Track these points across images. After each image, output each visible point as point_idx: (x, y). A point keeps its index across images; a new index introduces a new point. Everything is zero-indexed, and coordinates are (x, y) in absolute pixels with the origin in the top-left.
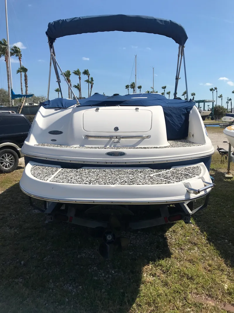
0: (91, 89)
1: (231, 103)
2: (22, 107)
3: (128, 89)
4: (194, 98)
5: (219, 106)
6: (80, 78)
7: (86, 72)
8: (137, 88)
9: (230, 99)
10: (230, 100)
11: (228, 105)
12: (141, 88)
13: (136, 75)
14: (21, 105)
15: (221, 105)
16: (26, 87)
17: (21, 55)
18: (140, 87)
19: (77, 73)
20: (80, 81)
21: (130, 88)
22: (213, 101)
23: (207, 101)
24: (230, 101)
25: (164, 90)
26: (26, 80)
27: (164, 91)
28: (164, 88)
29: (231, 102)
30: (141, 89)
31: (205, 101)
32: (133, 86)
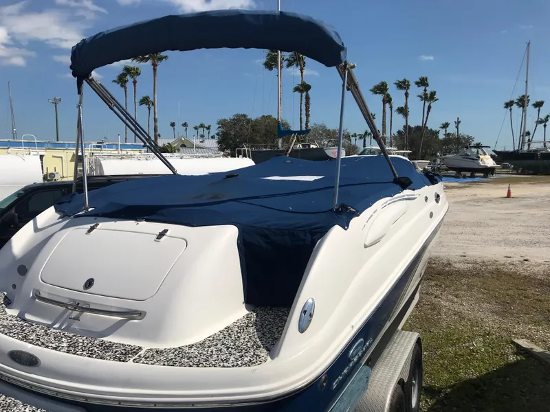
0: (428, 114)
2: (290, 151)
3: (511, 109)
6: (407, 94)
7: (422, 83)
8: (532, 107)
12: (542, 106)
13: (526, 82)
14: (289, 148)
16: (308, 116)
17: (304, 63)
18: (539, 105)
19: (403, 85)
20: (406, 99)
21: (515, 107)
26: (307, 104)
30: (541, 108)
32: (522, 102)
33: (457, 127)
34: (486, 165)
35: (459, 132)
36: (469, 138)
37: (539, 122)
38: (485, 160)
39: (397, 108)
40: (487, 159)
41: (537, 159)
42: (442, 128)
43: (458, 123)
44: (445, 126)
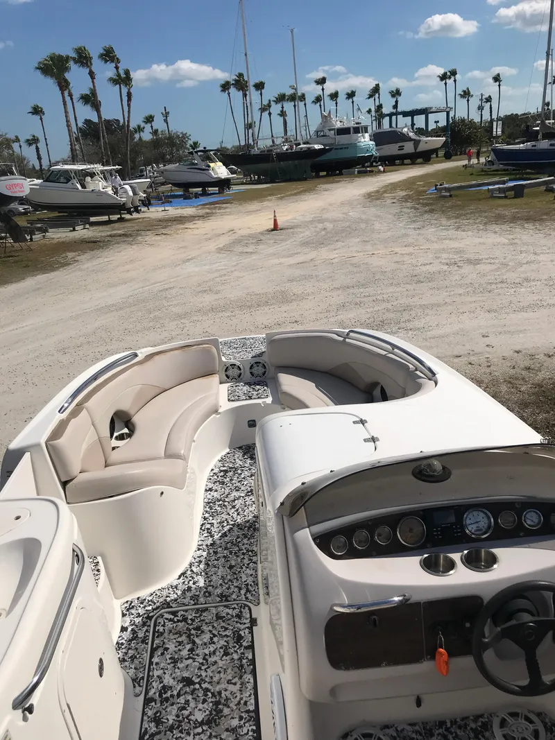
0: (129, 105)
1: (491, 108)
3: (229, 94)
4: (397, 102)
5: (463, 120)
6: (92, 74)
7: (109, 55)
8: (252, 89)
9: (490, 97)
10: (489, 100)
11: (482, 115)
12: (263, 88)
13: (246, 55)
15: (466, 118)
19: (83, 58)
20: (93, 82)
21: (232, 90)
22: (448, 110)
23: (434, 109)
24: (489, 103)
25: (320, 87)
27: (323, 89)
28: (322, 81)
29: (491, 105)
30: (263, 91)
31: (429, 111)
32: (241, 84)
33: (166, 121)
34: (220, 175)
35: (170, 129)
36: (184, 136)
37: (263, 109)
38: (216, 168)
39: (79, 96)
40: (219, 167)
41: (273, 161)
42: (146, 123)
43: (166, 115)
44: (149, 119)
